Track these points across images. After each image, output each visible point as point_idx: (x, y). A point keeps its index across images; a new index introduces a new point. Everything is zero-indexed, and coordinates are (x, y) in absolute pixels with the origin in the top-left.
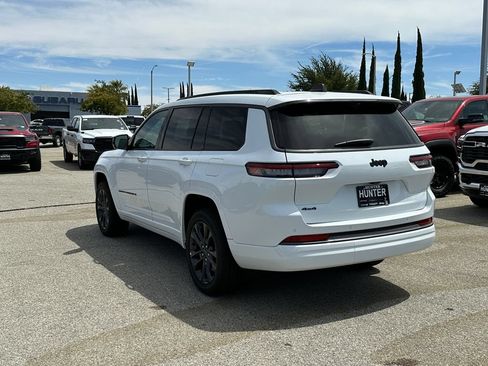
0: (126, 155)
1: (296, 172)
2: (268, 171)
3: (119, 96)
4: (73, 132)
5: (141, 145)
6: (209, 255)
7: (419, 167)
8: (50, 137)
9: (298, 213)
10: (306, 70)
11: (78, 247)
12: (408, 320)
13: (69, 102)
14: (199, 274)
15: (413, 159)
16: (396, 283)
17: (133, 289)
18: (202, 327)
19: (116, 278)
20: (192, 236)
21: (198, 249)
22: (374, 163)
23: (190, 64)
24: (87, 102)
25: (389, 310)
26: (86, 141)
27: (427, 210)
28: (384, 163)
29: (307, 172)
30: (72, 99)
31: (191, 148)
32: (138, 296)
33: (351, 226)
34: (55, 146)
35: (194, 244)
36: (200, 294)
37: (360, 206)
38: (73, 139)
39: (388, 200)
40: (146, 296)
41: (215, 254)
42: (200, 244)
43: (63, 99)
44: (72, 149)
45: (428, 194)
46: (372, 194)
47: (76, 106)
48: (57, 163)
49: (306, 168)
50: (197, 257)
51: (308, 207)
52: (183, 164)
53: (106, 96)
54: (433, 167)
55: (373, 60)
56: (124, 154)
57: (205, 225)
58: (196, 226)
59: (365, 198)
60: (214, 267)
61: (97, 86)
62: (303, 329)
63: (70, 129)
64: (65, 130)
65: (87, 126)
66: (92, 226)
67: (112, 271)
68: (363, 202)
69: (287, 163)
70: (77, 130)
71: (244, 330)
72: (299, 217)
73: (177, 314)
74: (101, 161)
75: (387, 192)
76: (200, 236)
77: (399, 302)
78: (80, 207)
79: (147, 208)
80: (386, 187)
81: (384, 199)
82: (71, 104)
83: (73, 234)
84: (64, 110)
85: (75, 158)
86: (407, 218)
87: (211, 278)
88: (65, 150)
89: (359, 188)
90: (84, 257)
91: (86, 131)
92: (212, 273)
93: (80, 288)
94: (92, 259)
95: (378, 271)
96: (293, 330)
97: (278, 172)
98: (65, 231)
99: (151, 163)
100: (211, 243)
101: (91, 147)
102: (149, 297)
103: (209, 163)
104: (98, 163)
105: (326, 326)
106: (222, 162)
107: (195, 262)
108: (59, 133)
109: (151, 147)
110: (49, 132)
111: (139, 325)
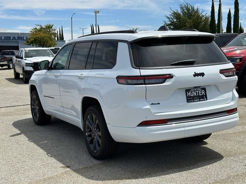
0: (48, 74)
1: (147, 81)
2: (130, 81)
3: (51, 34)
4: (20, 59)
5: (57, 67)
6: (97, 134)
7: (227, 76)
8: (6, 63)
9: (148, 107)
10: (175, 13)
11: (19, 132)
12: (219, 172)
13: (18, 39)
14: (92, 146)
15: (222, 72)
16: (216, 150)
17: (51, 156)
18: (91, 178)
19: (42, 150)
20: (87, 122)
21: (91, 131)
22: (196, 75)
23: (96, 12)
24: (30, 39)
25: (208, 166)
26: (27, 65)
27: (232, 103)
28: (202, 74)
29: (153, 81)
30: (20, 38)
31: (85, 68)
32: (54, 160)
33: (182, 114)
34: (9, 68)
35: (88, 128)
36: (92, 158)
37: (188, 102)
38: (19, 64)
39: (206, 97)
40: (59, 160)
41: (100, 133)
42: (91, 127)
43: (14, 38)
44: (19, 71)
45: (233, 93)
46: (196, 94)
47: (22, 41)
48: (10, 80)
49: (152, 79)
50: (90, 136)
51: (154, 103)
52: (81, 78)
53: (42, 34)
54: (237, 77)
55: (220, 5)
56: (46, 72)
57: (94, 116)
58: (89, 117)
59: (191, 97)
60: (100, 141)
61: (36, 28)
62: (153, 178)
63: (17, 57)
64: (14, 58)
65: (28, 55)
66: (29, 119)
67: (39, 146)
68: (190, 99)
69: (141, 76)
70: (22, 58)
71: (116, 179)
72: (149, 109)
73: (77, 171)
74: (33, 77)
75: (205, 93)
76: (91, 122)
77: (216, 162)
78: (22, 107)
79: (61, 107)
80: (205, 89)
81: (204, 97)
82: (19, 41)
83: (16, 124)
84: (15, 45)
85: (21, 76)
86: (219, 109)
87: (98, 148)
88: (15, 71)
89: (187, 91)
90: (23, 138)
91: (27, 59)
92: (99, 145)
93: (19, 156)
94: (27, 139)
95: (206, 143)
96: (147, 179)
97: (135, 82)
98: (12, 122)
99: (62, 78)
100: (98, 127)
101: (31, 69)
102: (61, 161)
103: (95, 77)
104: (31, 79)
105: (167, 176)
106: (103, 76)
107: (89, 139)
108: (11, 60)
109: (63, 68)
110: (5, 59)
111: (52, 178)
